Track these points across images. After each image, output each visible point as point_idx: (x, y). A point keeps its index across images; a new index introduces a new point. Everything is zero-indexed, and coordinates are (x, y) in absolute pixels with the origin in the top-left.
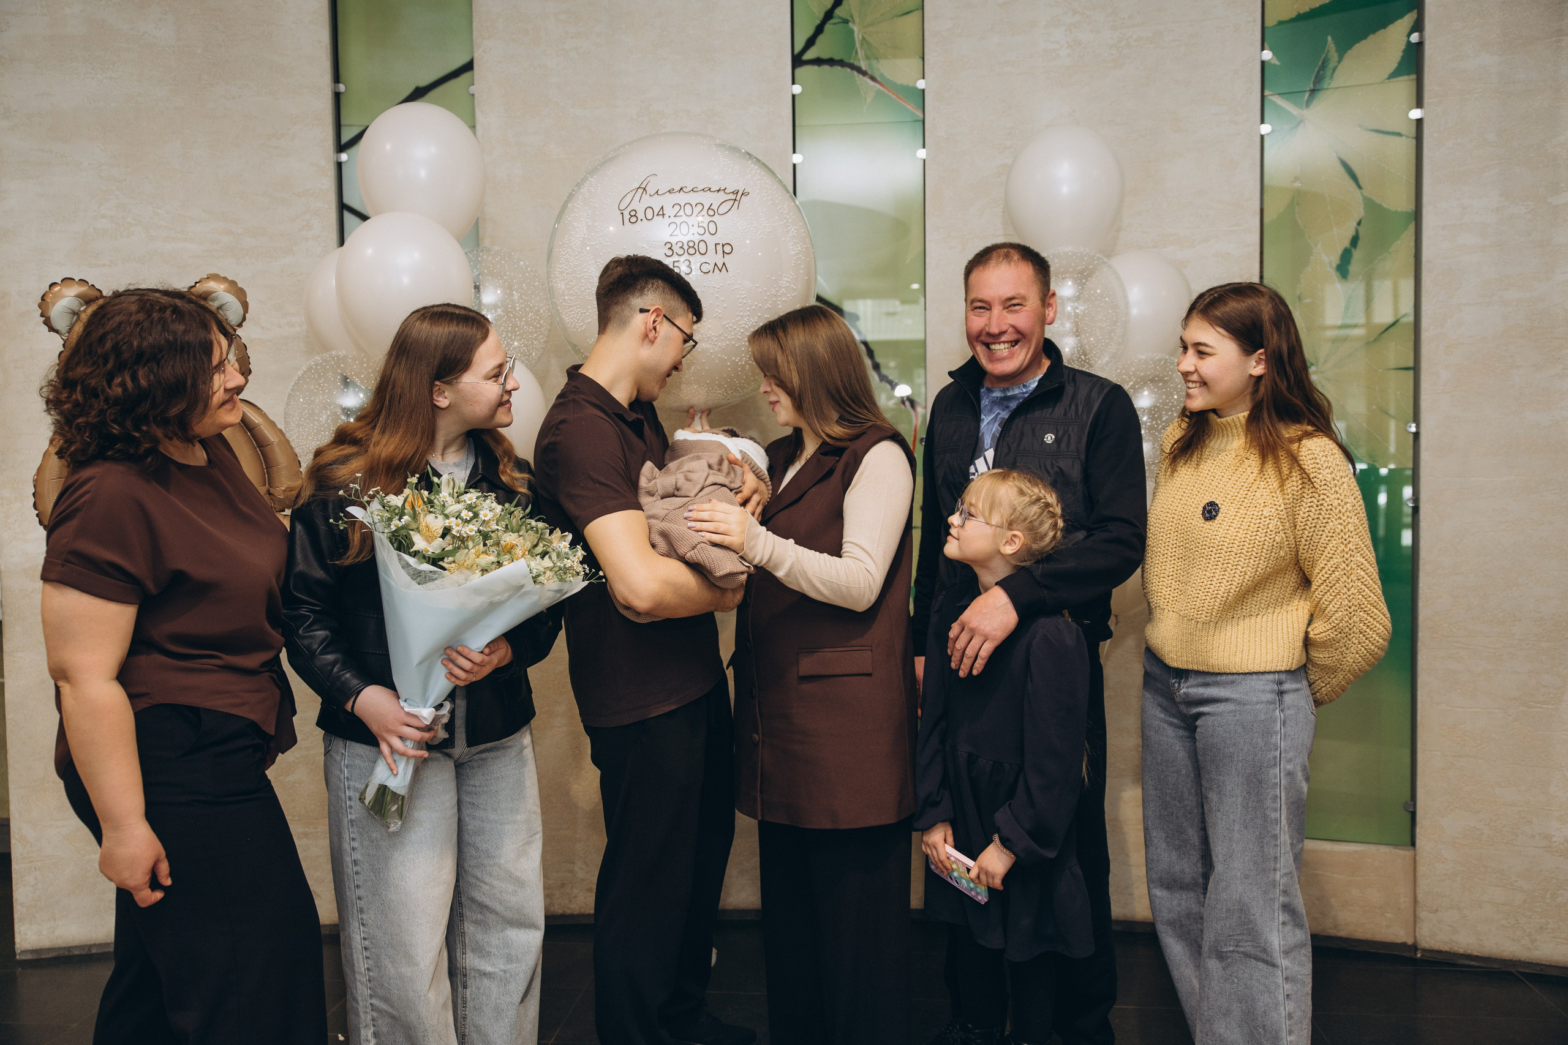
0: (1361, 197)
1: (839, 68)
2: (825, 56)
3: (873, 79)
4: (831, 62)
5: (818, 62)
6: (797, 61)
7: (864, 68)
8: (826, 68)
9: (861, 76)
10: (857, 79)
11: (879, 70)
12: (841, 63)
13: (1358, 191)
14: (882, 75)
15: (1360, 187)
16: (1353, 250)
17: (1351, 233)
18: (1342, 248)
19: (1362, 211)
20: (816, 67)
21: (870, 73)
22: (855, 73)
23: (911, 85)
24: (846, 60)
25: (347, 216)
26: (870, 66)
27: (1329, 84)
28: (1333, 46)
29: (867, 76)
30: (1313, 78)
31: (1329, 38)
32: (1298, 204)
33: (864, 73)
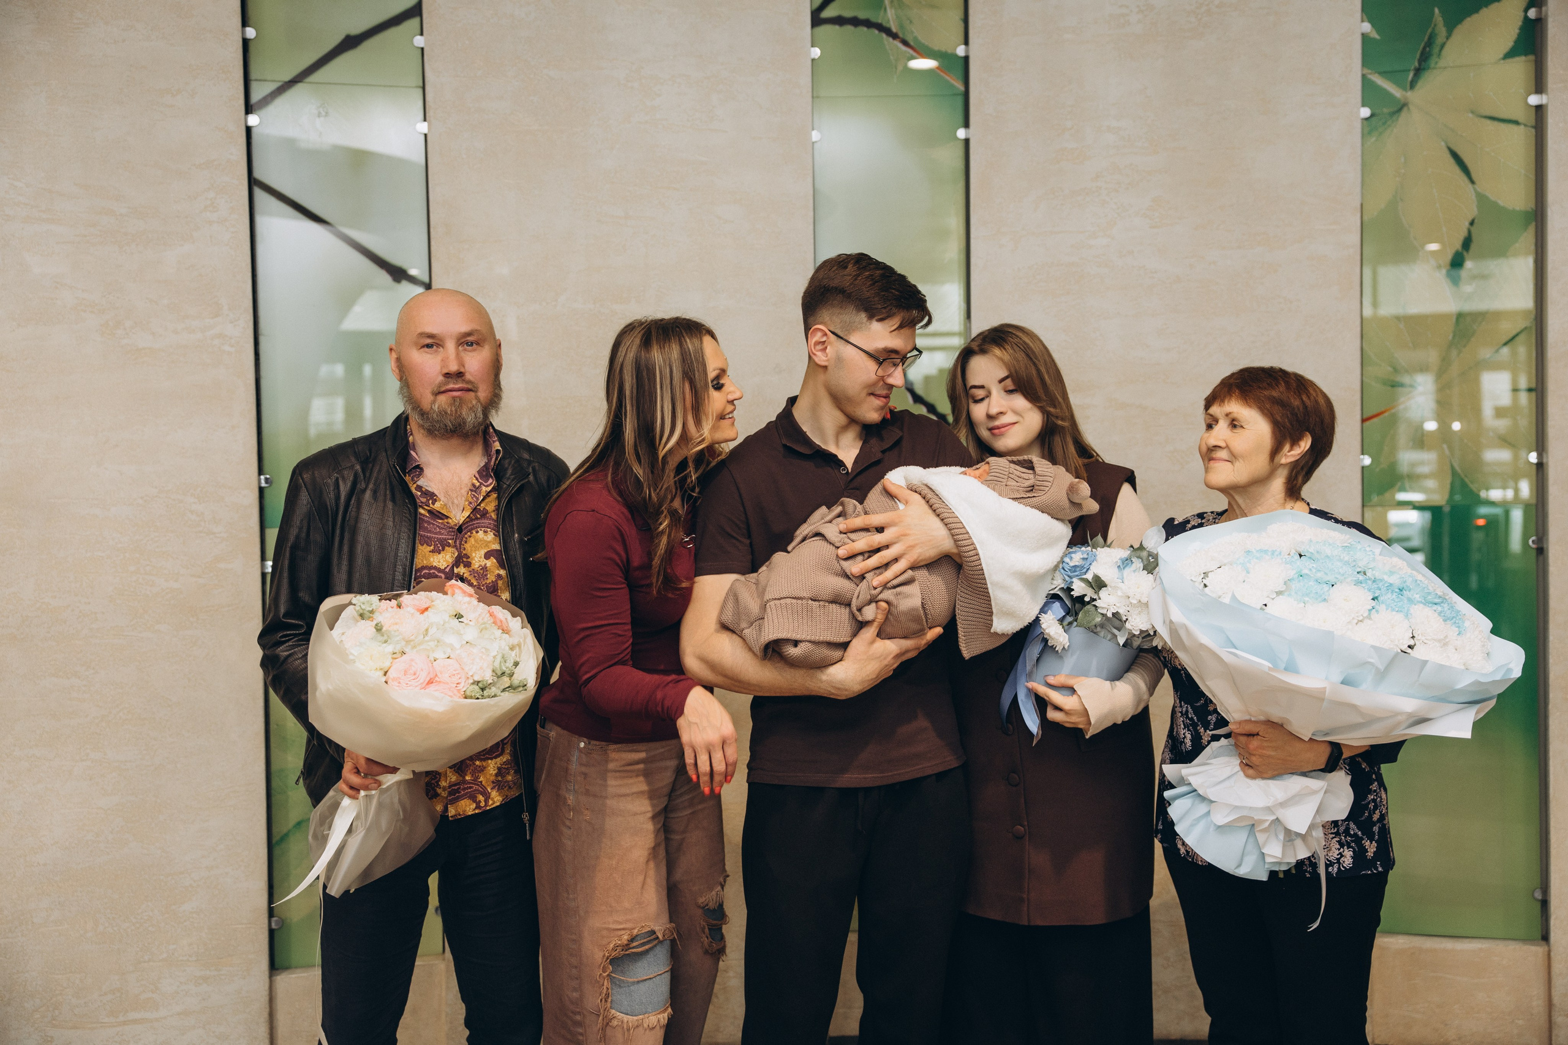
0: (1473, 192)
1: (865, 29)
2: (848, 14)
3: (905, 43)
4: (855, 22)
5: (839, 21)
6: (817, 20)
7: (894, 30)
8: (849, 28)
9: (891, 39)
10: (886, 42)
11: (912, 32)
12: (868, 24)
13: (1470, 185)
14: (915, 39)
15: (1472, 182)
16: (1465, 253)
17: (1463, 233)
18: (1453, 251)
19: (1475, 209)
20: (837, 27)
21: (901, 35)
22: (884, 35)
23: (949, 51)
24: (873, 19)
25: (258, 193)
26: (902, 27)
27: (1436, 63)
28: (1441, 19)
29: (898, 40)
30: (1418, 56)
31: (1437, 11)
32: (1402, 200)
33: (894, 36)
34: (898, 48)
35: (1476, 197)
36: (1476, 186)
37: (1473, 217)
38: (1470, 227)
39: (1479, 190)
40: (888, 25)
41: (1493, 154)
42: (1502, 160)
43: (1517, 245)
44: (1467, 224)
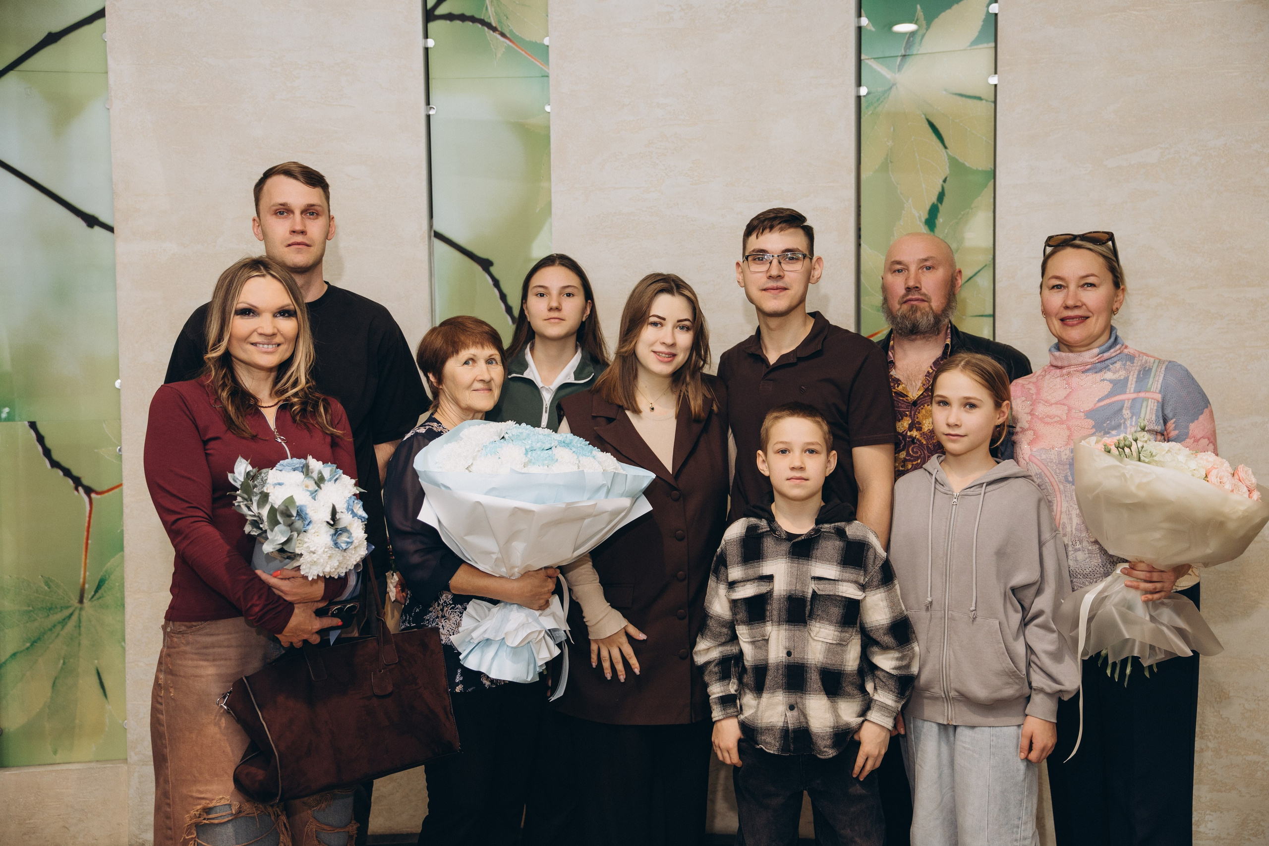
1: (471, 24)
2: (456, 11)
3: (503, 35)
4: (463, 18)
5: (450, 17)
6: (430, 15)
7: (494, 25)
8: (458, 23)
9: (491, 32)
10: (487, 34)
11: (508, 26)
12: (473, 19)
14: (511, 31)
16: (939, 205)
17: (938, 189)
18: (930, 204)
20: (448, 22)
21: (499, 29)
22: (486, 29)
23: (538, 42)
24: (477, 16)
26: (500, 22)
27: (918, 50)
28: (922, 13)
29: (497, 32)
30: (904, 45)
31: (919, 7)
32: (891, 162)
33: (494, 29)
34: (497, 39)
35: (948, 159)
36: (948, 150)
37: (946, 176)
38: (944, 184)
39: (950, 153)
40: (489, 21)
41: (961, 124)
42: (969, 129)
43: (979, 198)
44: (941, 181)
